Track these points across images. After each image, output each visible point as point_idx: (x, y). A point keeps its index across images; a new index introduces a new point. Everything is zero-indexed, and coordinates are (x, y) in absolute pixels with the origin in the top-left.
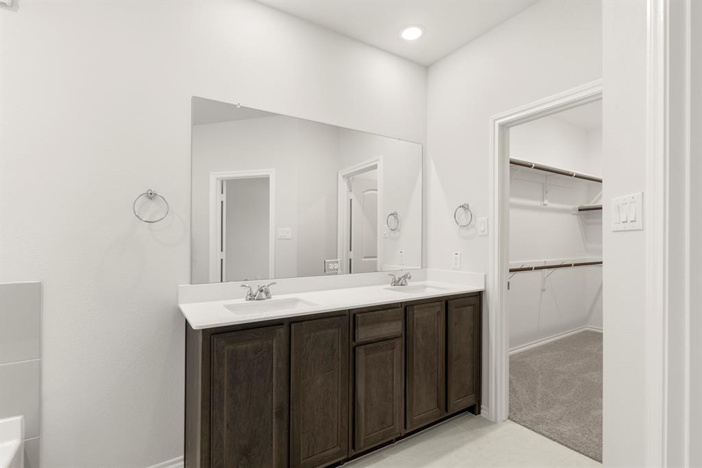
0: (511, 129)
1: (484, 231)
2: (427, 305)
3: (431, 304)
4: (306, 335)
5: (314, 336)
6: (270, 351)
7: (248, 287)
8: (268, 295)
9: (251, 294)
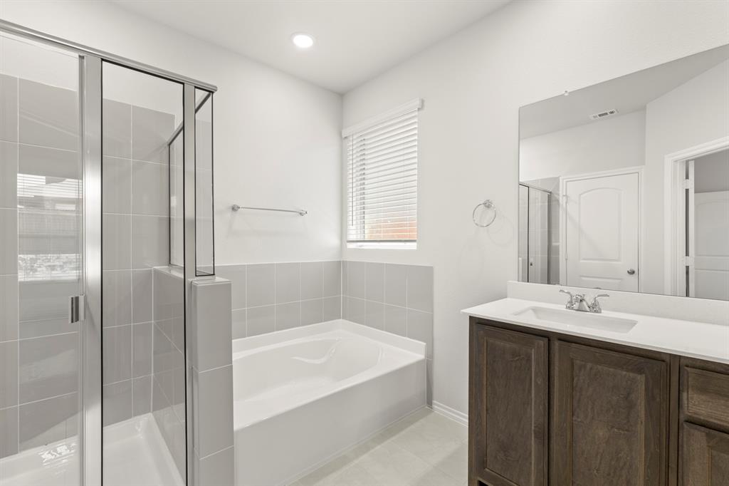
4: (578, 362)
5: (591, 369)
6: (529, 360)
7: (568, 293)
8: (594, 308)
9: (571, 302)
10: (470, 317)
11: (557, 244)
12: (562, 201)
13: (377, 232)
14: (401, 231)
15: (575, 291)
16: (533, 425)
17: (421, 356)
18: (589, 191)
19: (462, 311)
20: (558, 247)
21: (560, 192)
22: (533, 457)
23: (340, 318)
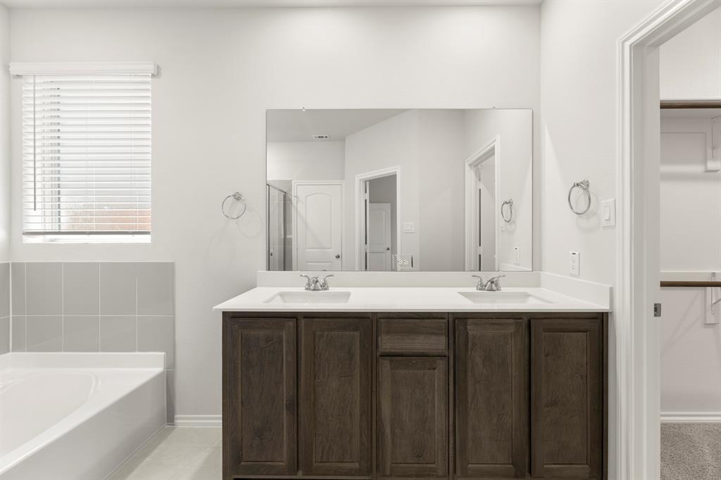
0: (661, 47)
1: (609, 220)
2: (490, 321)
3: (498, 321)
4: (318, 333)
5: (327, 336)
6: (281, 342)
7: (307, 276)
8: (325, 286)
9: (309, 284)
10: (223, 312)
11: (291, 236)
12: (294, 200)
13: (85, 220)
14: (125, 221)
15: (311, 275)
16: (285, 400)
17: (159, 369)
18: (313, 194)
19: (214, 308)
20: (291, 239)
21: (293, 193)
22: (285, 430)
23: (9, 352)
